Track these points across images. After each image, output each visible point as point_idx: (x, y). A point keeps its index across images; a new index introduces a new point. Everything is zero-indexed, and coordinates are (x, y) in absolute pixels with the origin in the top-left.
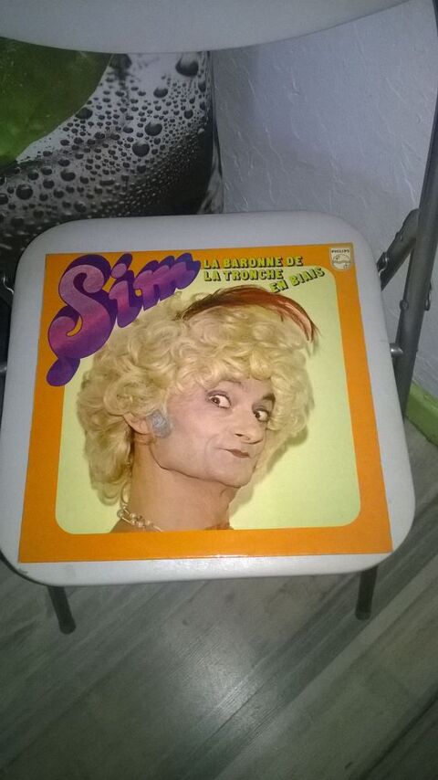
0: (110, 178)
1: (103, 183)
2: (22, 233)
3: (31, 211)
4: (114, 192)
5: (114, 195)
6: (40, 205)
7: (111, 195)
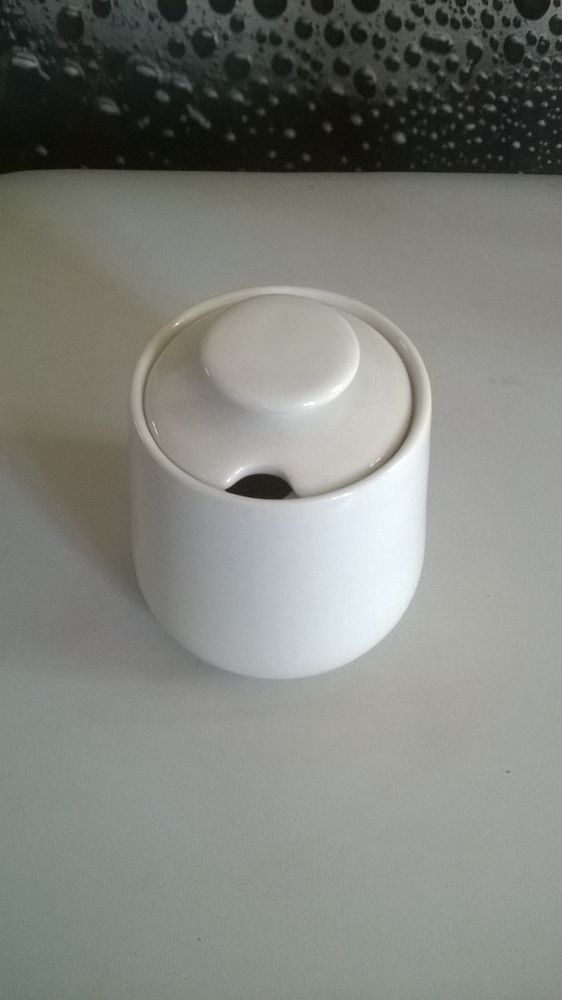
0: (444, 35)
1: (428, 43)
2: (239, 97)
3: (270, 50)
4: (442, 73)
5: (441, 80)
6: (291, 45)
7: (434, 79)
